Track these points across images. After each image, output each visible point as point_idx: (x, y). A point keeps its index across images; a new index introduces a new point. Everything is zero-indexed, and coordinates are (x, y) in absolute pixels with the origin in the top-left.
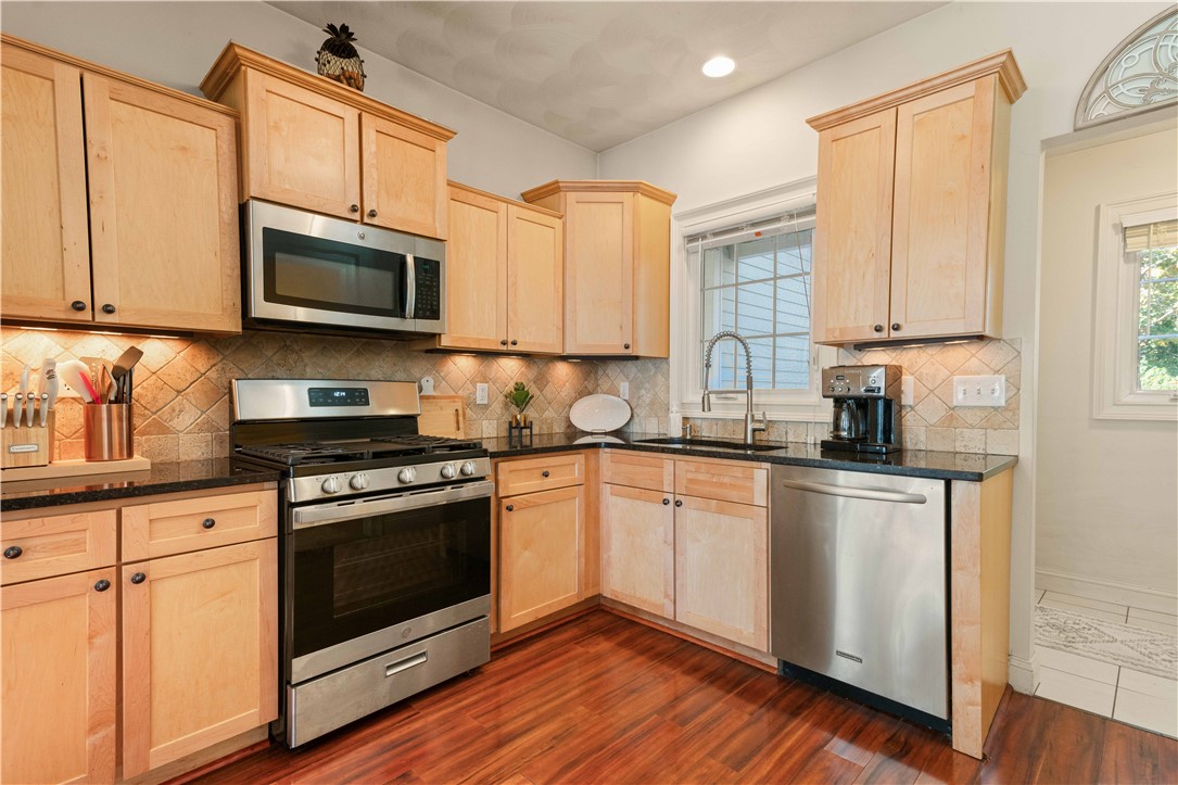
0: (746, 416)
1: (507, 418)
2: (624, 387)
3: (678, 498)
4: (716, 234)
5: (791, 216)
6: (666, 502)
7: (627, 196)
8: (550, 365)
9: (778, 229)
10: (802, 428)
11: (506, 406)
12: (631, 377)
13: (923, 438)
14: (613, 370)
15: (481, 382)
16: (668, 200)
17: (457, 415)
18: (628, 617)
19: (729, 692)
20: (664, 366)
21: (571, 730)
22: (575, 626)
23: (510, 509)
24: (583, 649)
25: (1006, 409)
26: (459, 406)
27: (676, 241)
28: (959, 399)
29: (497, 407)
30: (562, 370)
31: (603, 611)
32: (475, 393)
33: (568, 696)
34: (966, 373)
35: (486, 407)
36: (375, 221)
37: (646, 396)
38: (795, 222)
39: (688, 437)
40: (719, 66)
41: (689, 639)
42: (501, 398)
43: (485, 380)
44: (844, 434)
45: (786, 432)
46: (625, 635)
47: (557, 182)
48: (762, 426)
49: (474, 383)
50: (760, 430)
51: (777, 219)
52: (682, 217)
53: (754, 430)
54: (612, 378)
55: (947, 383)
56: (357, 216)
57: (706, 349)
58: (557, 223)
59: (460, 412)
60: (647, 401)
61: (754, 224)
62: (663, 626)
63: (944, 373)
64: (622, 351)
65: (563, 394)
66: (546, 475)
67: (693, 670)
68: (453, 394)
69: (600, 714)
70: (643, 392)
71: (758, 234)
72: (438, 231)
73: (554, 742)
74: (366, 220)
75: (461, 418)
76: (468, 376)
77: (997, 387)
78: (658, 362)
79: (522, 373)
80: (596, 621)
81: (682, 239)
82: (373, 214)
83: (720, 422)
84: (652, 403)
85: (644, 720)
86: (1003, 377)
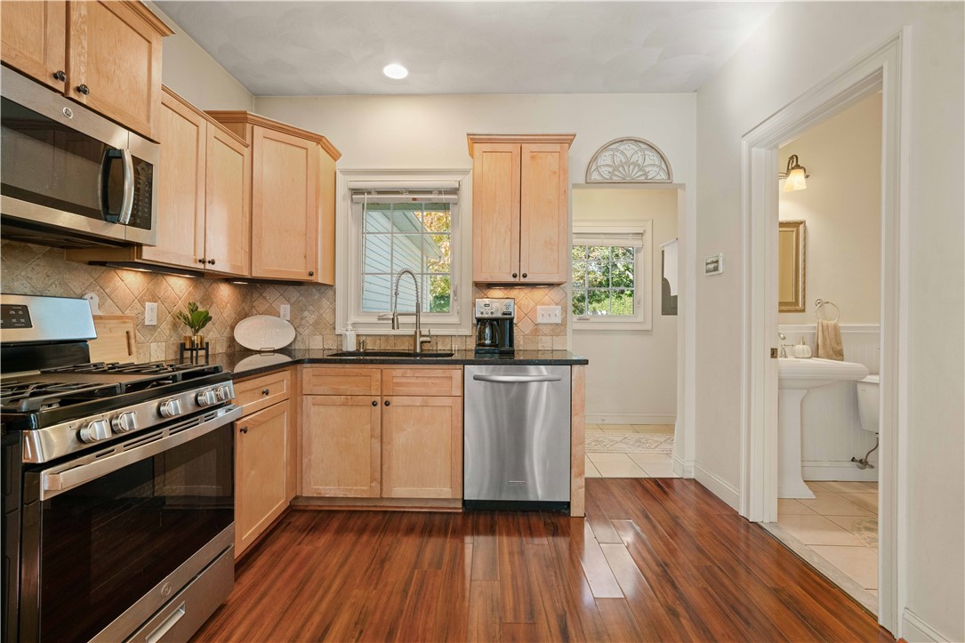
0: (416, 332)
1: (175, 340)
2: (285, 309)
3: (385, 399)
4: (379, 192)
5: (440, 193)
6: (374, 404)
7: (311, 145)
8: (215, 285)
9: (430, 199)
10: (448, 340)
11: (175, 326)
12: (293, 300)
13: (522, 343)
14: (271, 295)
15: (149, 301)
16: (335, 155)
17: (128, 338)
18: (327, 508)
19: (446, 535)
20: (330, 292)
21: (364, 611)
22: (283, 530)
23: (245, 431)
24: (309, 547)
25: (561, 325)
26: (130, 327)
27: (342, 191)
28: (540, 320)
29: (165, 328)
30: (224, 292)
31: (297, 511)
32: (143, 313)
33: (335, 587)
34: (543, 304)
35: (153, 328)
36: (84, 99)
37: (310, 318)
38: (443, 196)
39: (362, 350)
40: (396, 71)
41: (389, 509)
42: (169, 318)
43: (154, 299)
44: (488, 342)
45: (437, 343)
46: (335, 524)
47: (245, 113)
48: (428, 339)
49: (142, 302)
50: (426, 342)
51: (430, 192)
52: (346, 172)
53: (422, 342)
54: (271, 301)
55: (534, 310)
56: (60, 86)
57: (394, 281)
58: (246, 151)
59: (132, 334)
60: (311, 322)
61: (411, 192)
62: (362, 506)
63: (532, 304)
64: (305, 277)
65: (225, 315)
66: (267, 393)
67: (410, 530)
68: (119, 313)
69: (375, 588)
70: (306, 313)
71: (414, 199)
72: (152, 132)
73: (359, 627)
74: (72, 94)
75: (132, 341)
76: (136, 294)
77: (557, 312)
78: (323, 289)
79: (190, 293)
80: (300, 520)
81: (346, 189)
82: (81, 90)
83: (383, 338)
84: (316, 323)
85: (410, 578)
86: (560, 307)
